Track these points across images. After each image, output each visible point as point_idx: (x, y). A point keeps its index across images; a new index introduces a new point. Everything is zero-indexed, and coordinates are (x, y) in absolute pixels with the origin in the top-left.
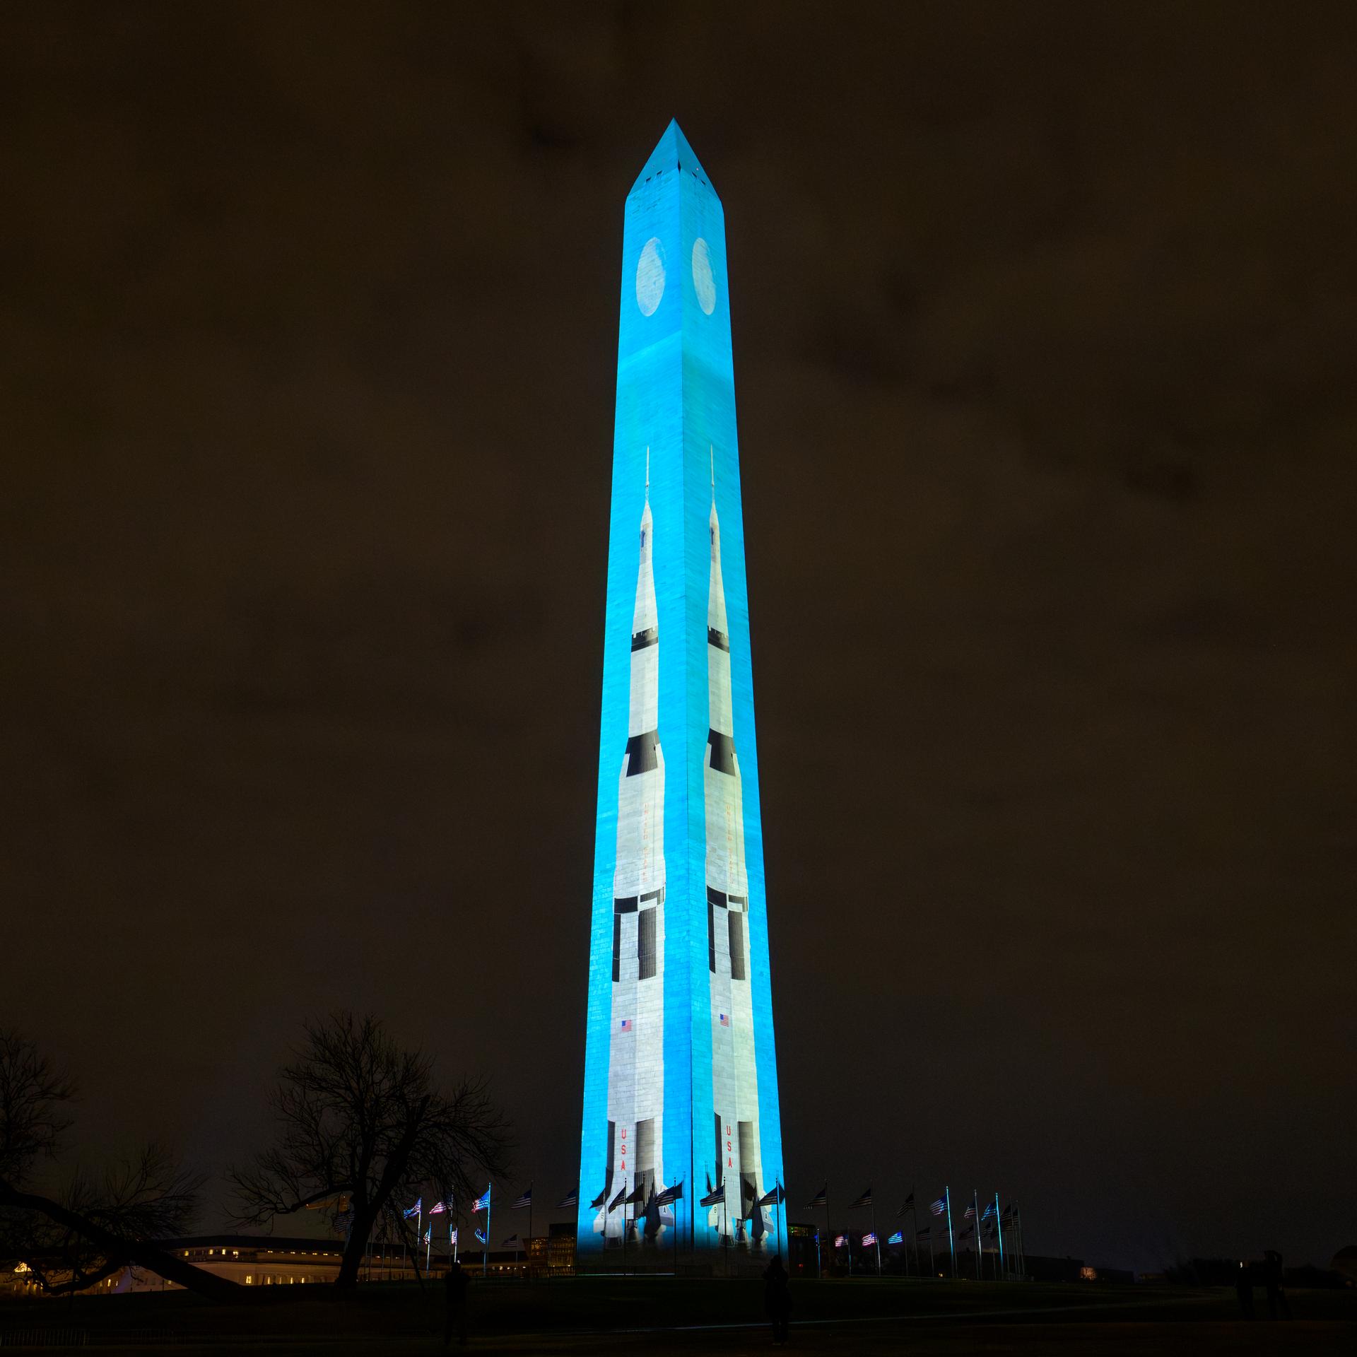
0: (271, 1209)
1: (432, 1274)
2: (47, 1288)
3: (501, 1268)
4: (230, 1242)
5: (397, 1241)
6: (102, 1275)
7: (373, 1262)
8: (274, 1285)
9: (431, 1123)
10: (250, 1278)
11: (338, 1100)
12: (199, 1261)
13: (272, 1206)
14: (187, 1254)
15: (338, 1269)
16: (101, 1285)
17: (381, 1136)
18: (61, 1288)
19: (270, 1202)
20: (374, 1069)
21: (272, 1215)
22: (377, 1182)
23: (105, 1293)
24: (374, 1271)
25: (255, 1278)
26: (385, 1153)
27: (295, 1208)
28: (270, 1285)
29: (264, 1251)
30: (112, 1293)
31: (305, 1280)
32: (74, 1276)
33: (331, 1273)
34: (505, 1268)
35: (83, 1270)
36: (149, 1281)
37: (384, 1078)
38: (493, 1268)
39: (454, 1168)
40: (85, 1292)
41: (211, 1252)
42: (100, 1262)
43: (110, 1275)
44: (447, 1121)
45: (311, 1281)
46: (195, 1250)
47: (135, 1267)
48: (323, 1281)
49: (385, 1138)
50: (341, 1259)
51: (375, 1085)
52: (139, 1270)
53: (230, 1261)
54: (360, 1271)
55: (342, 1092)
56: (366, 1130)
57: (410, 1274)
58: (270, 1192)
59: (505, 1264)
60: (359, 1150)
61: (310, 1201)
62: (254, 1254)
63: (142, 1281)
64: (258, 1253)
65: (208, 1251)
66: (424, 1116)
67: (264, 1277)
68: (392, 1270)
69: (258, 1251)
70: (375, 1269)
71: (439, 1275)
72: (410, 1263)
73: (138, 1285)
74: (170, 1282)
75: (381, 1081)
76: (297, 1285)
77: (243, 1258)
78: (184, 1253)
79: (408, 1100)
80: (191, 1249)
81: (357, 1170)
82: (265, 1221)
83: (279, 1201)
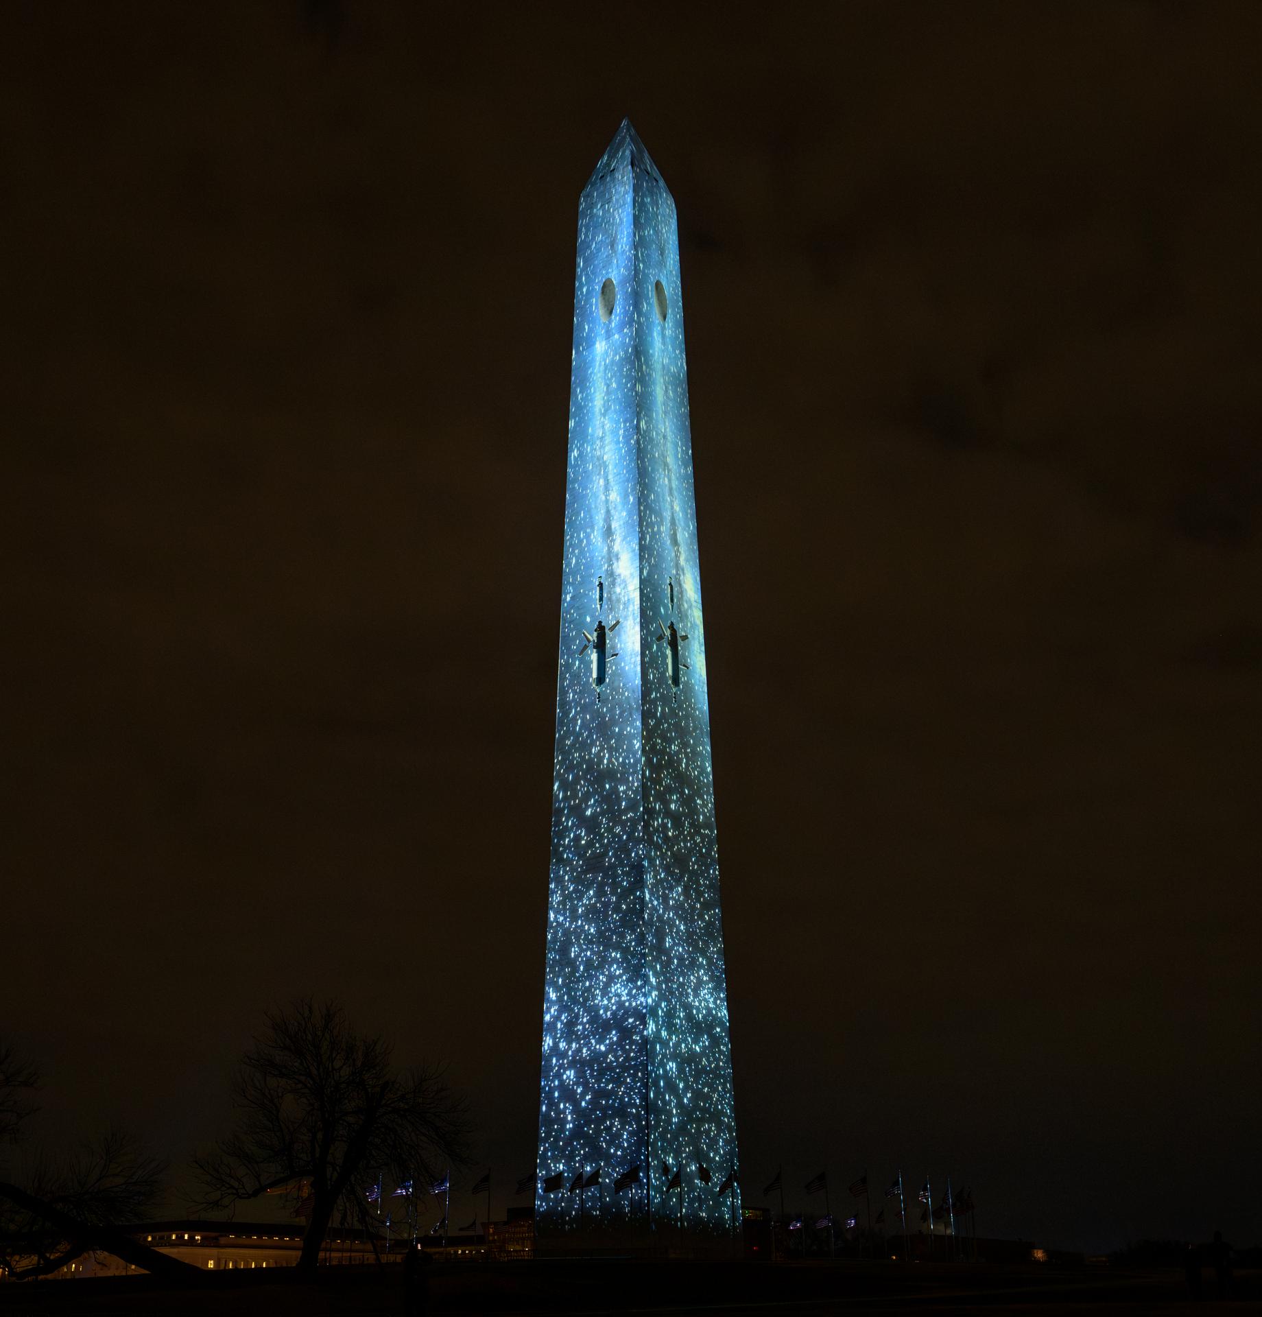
0: (233, 1194)
1: (392, 1258)
2: (12, 1273)
3: (460, 1252)
4: (193, 1227)
5: (357, 1226)
6: (66, 1260)
7: (334, 1246)
8: (236, 1269)
9: (390, 1109)
10: (212, 1262)
11: (300, 1086)
12: (161, 1246)
13: (235, 1191)
14: (150, 1239)
15: (299, 1253)
16: (66, 1270)
17: (341, 1122)
18: (27, 1273)
19: (232, 1187)
20: (334, 1055)
21: (234, 1200)
22: (338, 1168)
23: (68, 1277)
24: (334, 1254)
25: (217, 1264)
26: (344, 1139)
27: (256, 1193)
28: (231, 1269)
29: (226, 1236)
30: (76, 1277)
31: (266, 1264)
32: (39, 1261)
33: (293, 1257)
34: (463, 1252)
35: (48, 1255)
36: (116, 1267)
37: (344, 1064)
38: (452, 1252)
39: (413, 1153)
40: (50, 1276)
41: (174, 1237)
42: (64, 1247)
43: (74, 1261)
44: (406, 1107)
45: (272, 1265)
46: (158, 1235)
47: (98, 1252)
48: (284, 1265)
49: (345, 1123)
50: (301, 1244)
51: (334, 1072)
52: (102, 1255)
53: (193, 1246)
54: (321, 1255)
55: (302, 1078)
56: (327, 1116)
57: (370, 1258)
58: (232, 1177)
59: (464, 1248)
60: (320, 1135)
61: (272, 1185)
62: (216, 1238)
63: (106, 1266)
64: (220, 1238)
65: (171, 1236)
66: (384, 1102)
67: (226, 1261)
68: (353, 1254)
69: (222, 1236)
70: (335, 1254)
71: (399, 1258)
72: (369, 1247)
73: (102, 1270)
74: (133, 1267)
75: (342, 1067)
76: (259, 1269)
77: (205, 1243)
78: (147, 1238)
79: (367, 1086)
80: (154, 1234)
81: (317, 1155)
82: (227, 1206)
83: (241, 1187)
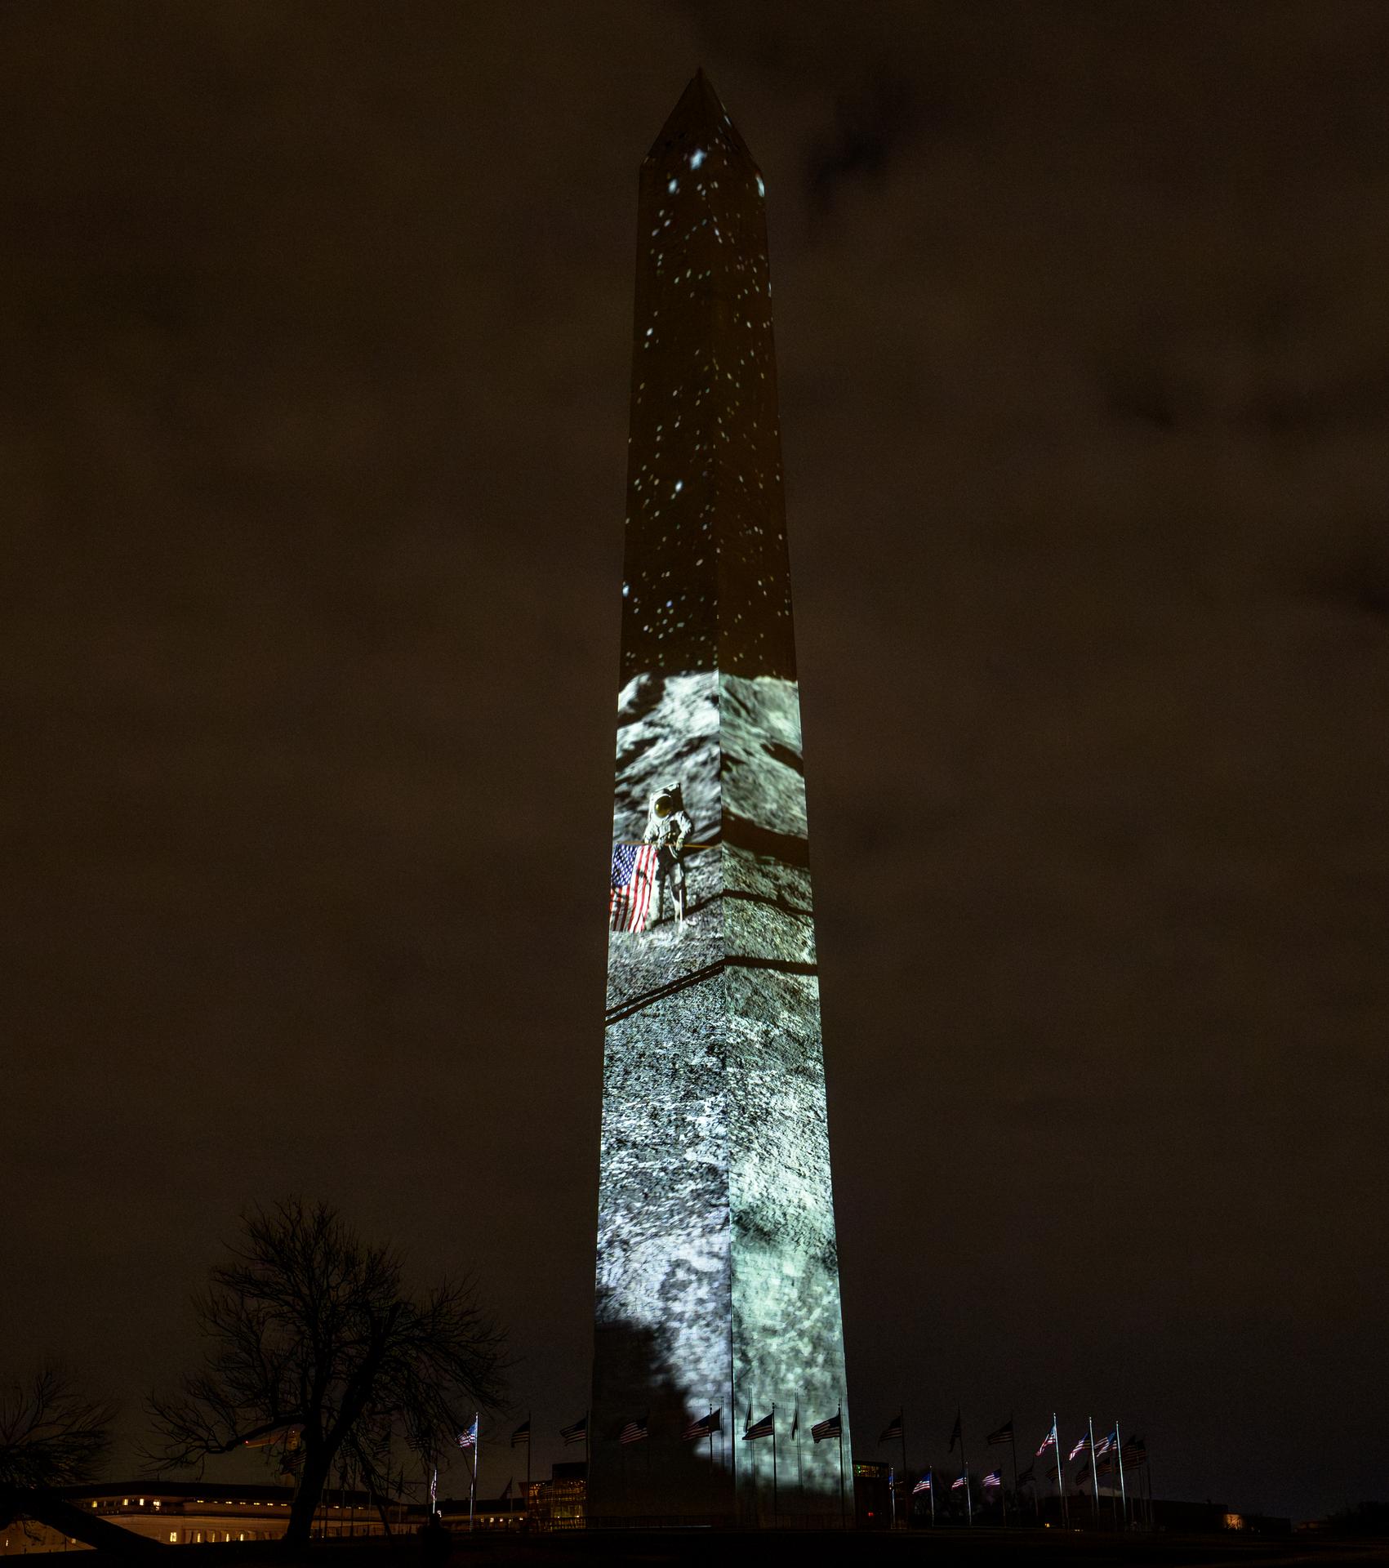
0: (201, 1447)
1: (405, 1528)
3: (489, 1519)
4: (150, 1489)
5: (361, 1487)
7: (331, 1513)
8: (206, 1544)
9: (402, 1337)
10: (175, 1534)
11: (286, 1308)
12: (110, 1514)
13: (203, 1444)
14: (95, 1505)
15: (287, 1523)
17: (340, 1355)
19: (200, 1438)
20: (330, 1269)
21: (203, 1454)
22: (335, 1413)
24: (331, 1524)
25: (182, 1535)
26: (344, 1376)
27: (231, 1446)
28: (199, 1543)
29: (192, 1501)
31: (245, 1537)
33: (278, 1527)
36: (51, 1541)
37: (343, 1281)
38: (482, 1520)
39: (432, 1394)
41: (126, 1502)
44: (423, 1335)
45: (252, 1538)
46: (105, 1500)
47: (30, 1522)
48: (267, 1538)
49: (344, 1356)
50: (289, 1511)
51: (330, 1290)
52: (35, 1526)
53: (149, 1513)
54: (315, 1524)
55: (289, 1299)
56: (320, 1346)
57: (377, 1528)
58: (200, 1426)
59: (497, 1515)
60: (312, 1372)
61: (250, 1437)
62: (180, 1504)
63: (39, 1540)
64: (185, 1504)
65: (122, 1501)
66: (394, 1328)
67: (193, 1533)
68: (355, 1523)
69: (186, 1501)
72: (376, 1514)
73: (33, 1545)
74: (74, 1541)
75: (339, 1285)
77: (166, 1510)
78: (92, 1504)
79: (373, 1309)
80: (101, 1499)
81: (309, 1397)
82: (194, 1463)
83: (211, 1438)
